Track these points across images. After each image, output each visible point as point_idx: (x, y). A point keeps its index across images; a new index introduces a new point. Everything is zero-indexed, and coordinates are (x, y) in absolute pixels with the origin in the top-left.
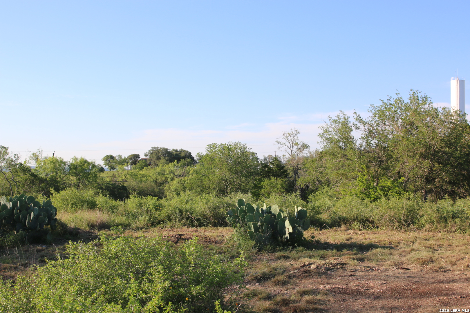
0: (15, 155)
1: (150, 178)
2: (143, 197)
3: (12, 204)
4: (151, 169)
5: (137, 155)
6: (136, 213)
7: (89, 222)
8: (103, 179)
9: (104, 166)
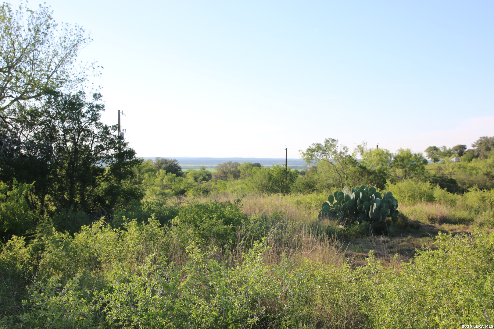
0: (345, 147)
1: (479, 171)
2: (485, 190)
3: (355, 195)
4: (481, 161)
5: (463, 146)
6: (478, 208)
7: (429, 215)
8: (428, 172)
9: (427, 158)
